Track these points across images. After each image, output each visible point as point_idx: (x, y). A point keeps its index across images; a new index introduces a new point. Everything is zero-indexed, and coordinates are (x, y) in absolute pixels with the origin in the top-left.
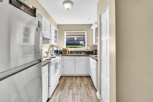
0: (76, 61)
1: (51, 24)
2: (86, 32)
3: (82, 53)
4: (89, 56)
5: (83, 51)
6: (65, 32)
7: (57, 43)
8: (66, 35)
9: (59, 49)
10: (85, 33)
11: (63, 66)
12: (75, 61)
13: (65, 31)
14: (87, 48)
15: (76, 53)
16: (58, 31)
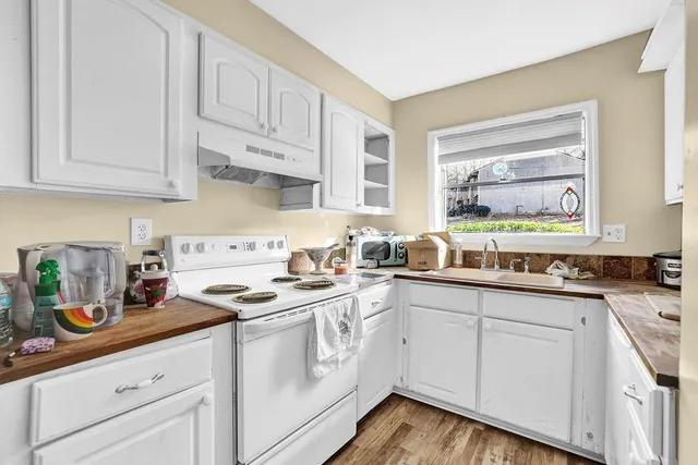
0: (487, 323)
1: (322, 97)
2: (589, 110)
3: (549, 270)
4: (601, 297)
5: (563, 258)
6: (430, 134)
7: (386, 205)
8: (440, 156)
9: (394, 240)
10: (578, 115)
11: (404, 341)
12: (480, 322)
13: (432, 130)
14: (596, 233)
15: (504, 266)
16: (391, 138)
